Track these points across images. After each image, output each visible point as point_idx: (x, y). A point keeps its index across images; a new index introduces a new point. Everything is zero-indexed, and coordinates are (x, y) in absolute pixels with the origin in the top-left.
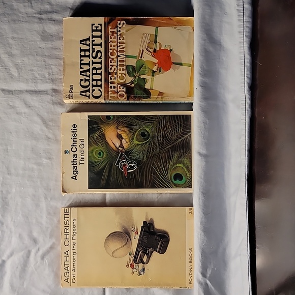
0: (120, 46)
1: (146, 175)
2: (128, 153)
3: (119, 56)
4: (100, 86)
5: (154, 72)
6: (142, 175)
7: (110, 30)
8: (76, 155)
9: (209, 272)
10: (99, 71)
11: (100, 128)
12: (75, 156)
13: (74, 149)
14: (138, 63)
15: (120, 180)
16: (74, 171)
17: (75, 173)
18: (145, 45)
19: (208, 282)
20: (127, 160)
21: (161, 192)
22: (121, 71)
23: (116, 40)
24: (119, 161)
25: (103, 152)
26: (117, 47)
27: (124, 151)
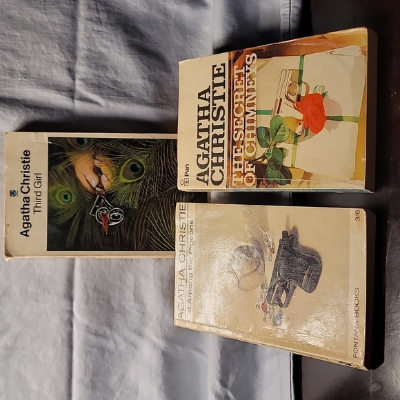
0: (248, 96)
1: (137, 230)
2: (110, 196)
3: (248, 113)
4: (222, 164)
5: (297, 136)
6: (132, 230)
7: (236, 72)
8: (28, 198)
9: (232, 379)
10: (221, 141)
11: (67, 157)
12: (26, 199)
13: (25, 190)
14: (273, 123)
15: (98, 238)
16: (24, 223)
17: (26, 225)
18: (285, 90)
19: (230, 394)
20: (108, 206)
21: (160, 257)
22: (250, 139)
23: (243, 86)
24: (95, 209)
25: (71, 194)
26: (246, 98)
27: (104, 193)
